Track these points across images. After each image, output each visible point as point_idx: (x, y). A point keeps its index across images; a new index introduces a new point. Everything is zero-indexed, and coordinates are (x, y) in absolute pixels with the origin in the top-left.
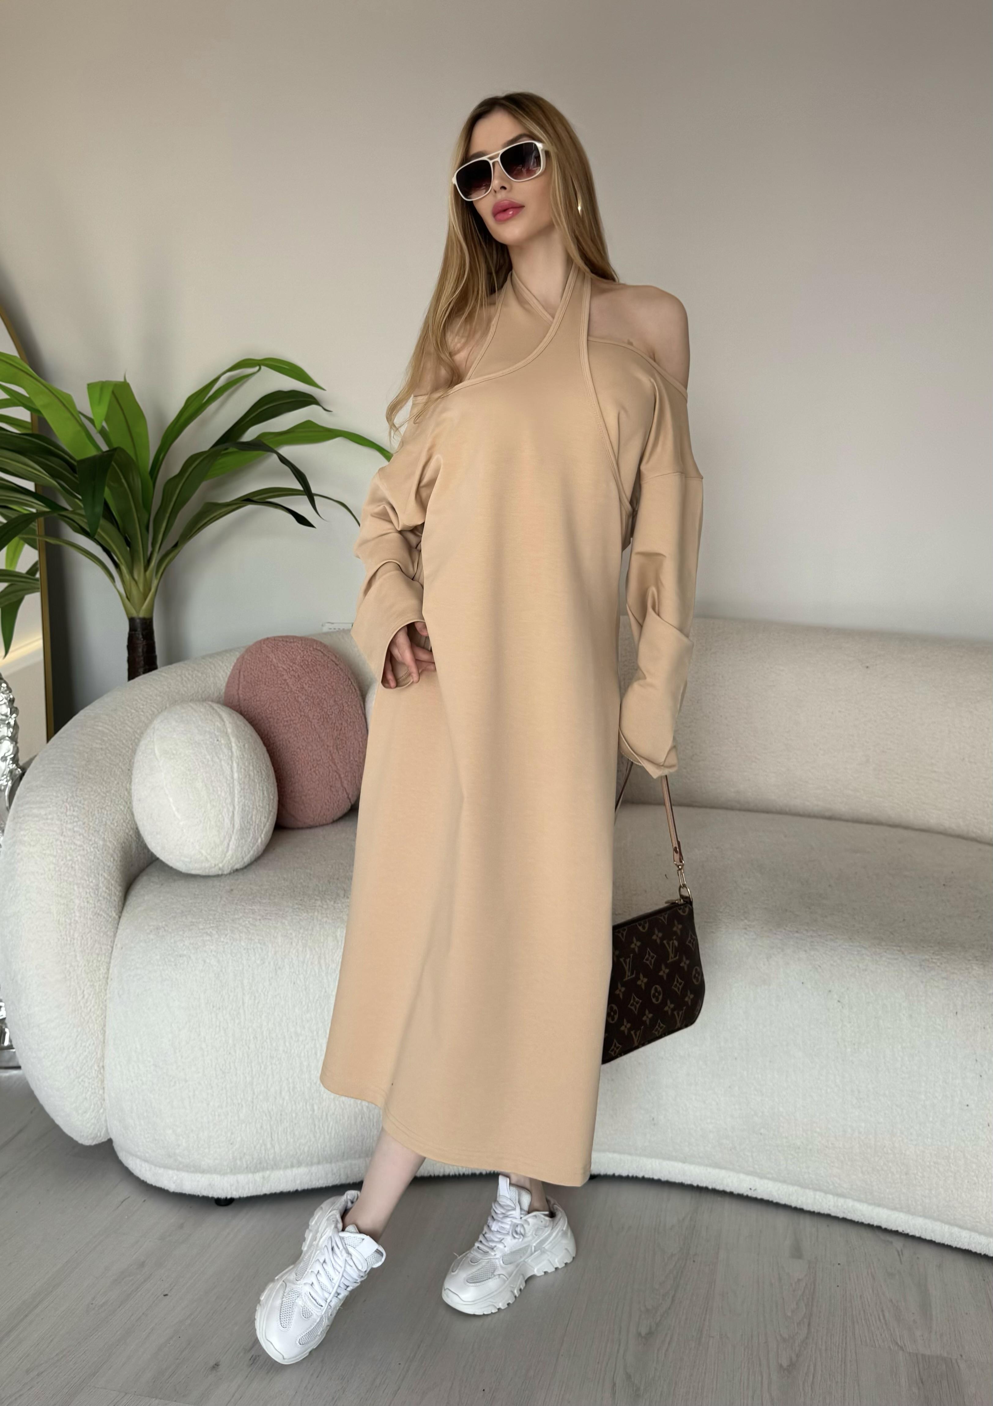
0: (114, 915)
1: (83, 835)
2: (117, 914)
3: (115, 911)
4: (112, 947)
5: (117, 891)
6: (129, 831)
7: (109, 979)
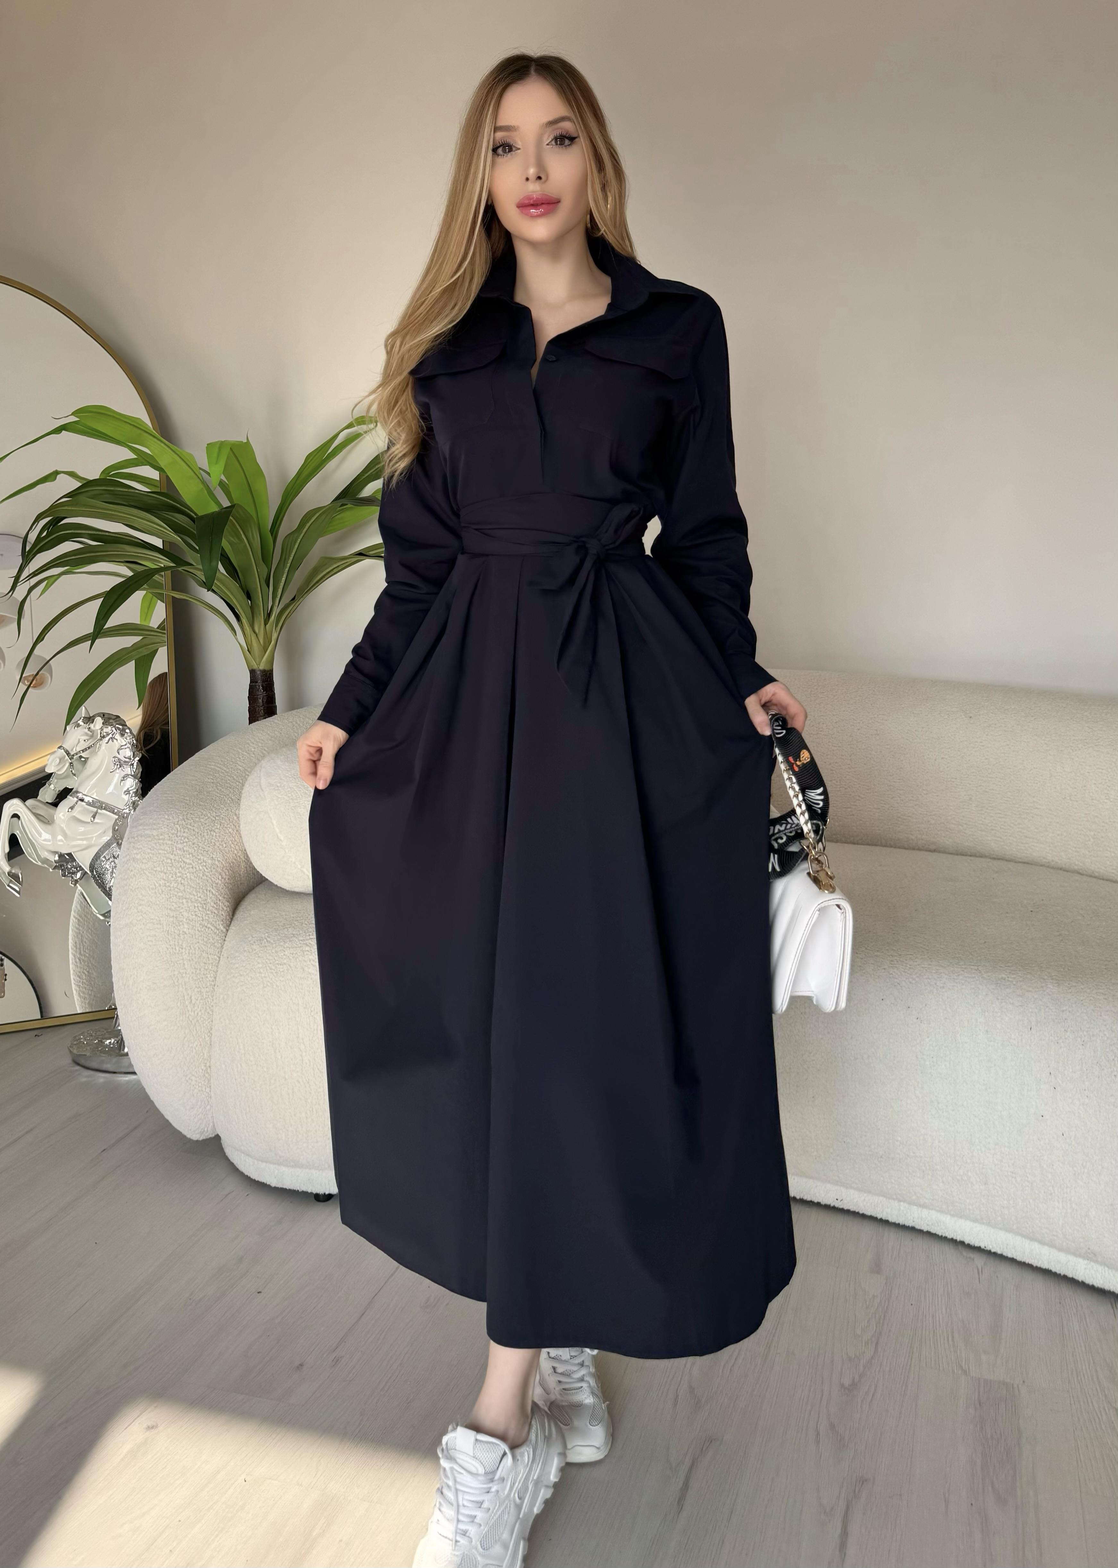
0: (222, 928)
1: (192, 854)
2: (224, 927)
3: (222, 924)
4: (219, 958)
5: (225, 907)
6: (238, 853)
7: (216, 986)
